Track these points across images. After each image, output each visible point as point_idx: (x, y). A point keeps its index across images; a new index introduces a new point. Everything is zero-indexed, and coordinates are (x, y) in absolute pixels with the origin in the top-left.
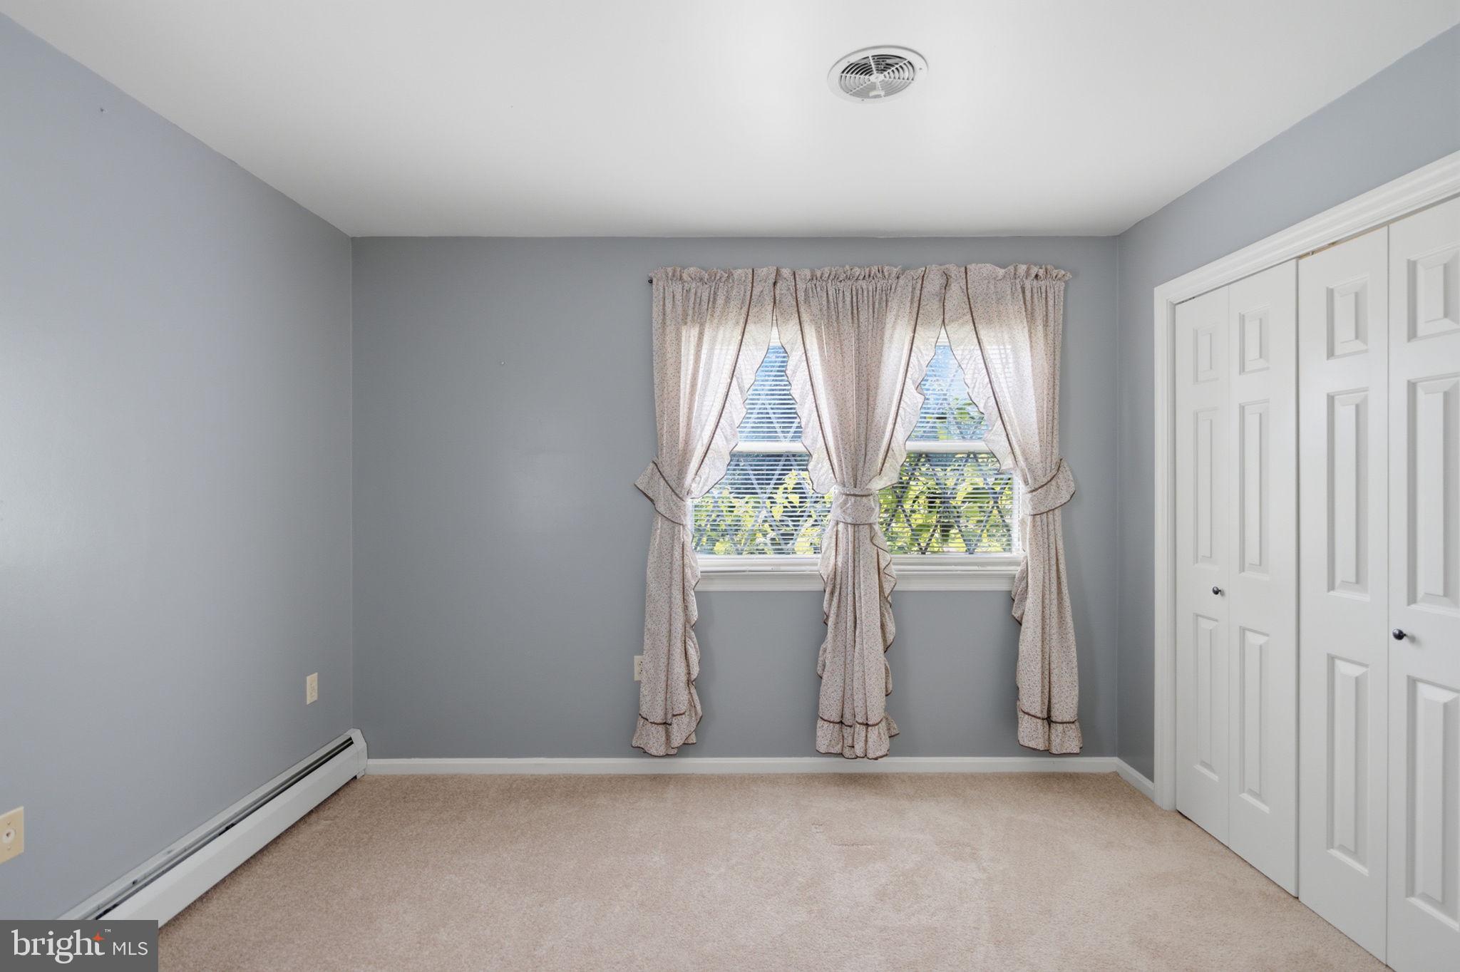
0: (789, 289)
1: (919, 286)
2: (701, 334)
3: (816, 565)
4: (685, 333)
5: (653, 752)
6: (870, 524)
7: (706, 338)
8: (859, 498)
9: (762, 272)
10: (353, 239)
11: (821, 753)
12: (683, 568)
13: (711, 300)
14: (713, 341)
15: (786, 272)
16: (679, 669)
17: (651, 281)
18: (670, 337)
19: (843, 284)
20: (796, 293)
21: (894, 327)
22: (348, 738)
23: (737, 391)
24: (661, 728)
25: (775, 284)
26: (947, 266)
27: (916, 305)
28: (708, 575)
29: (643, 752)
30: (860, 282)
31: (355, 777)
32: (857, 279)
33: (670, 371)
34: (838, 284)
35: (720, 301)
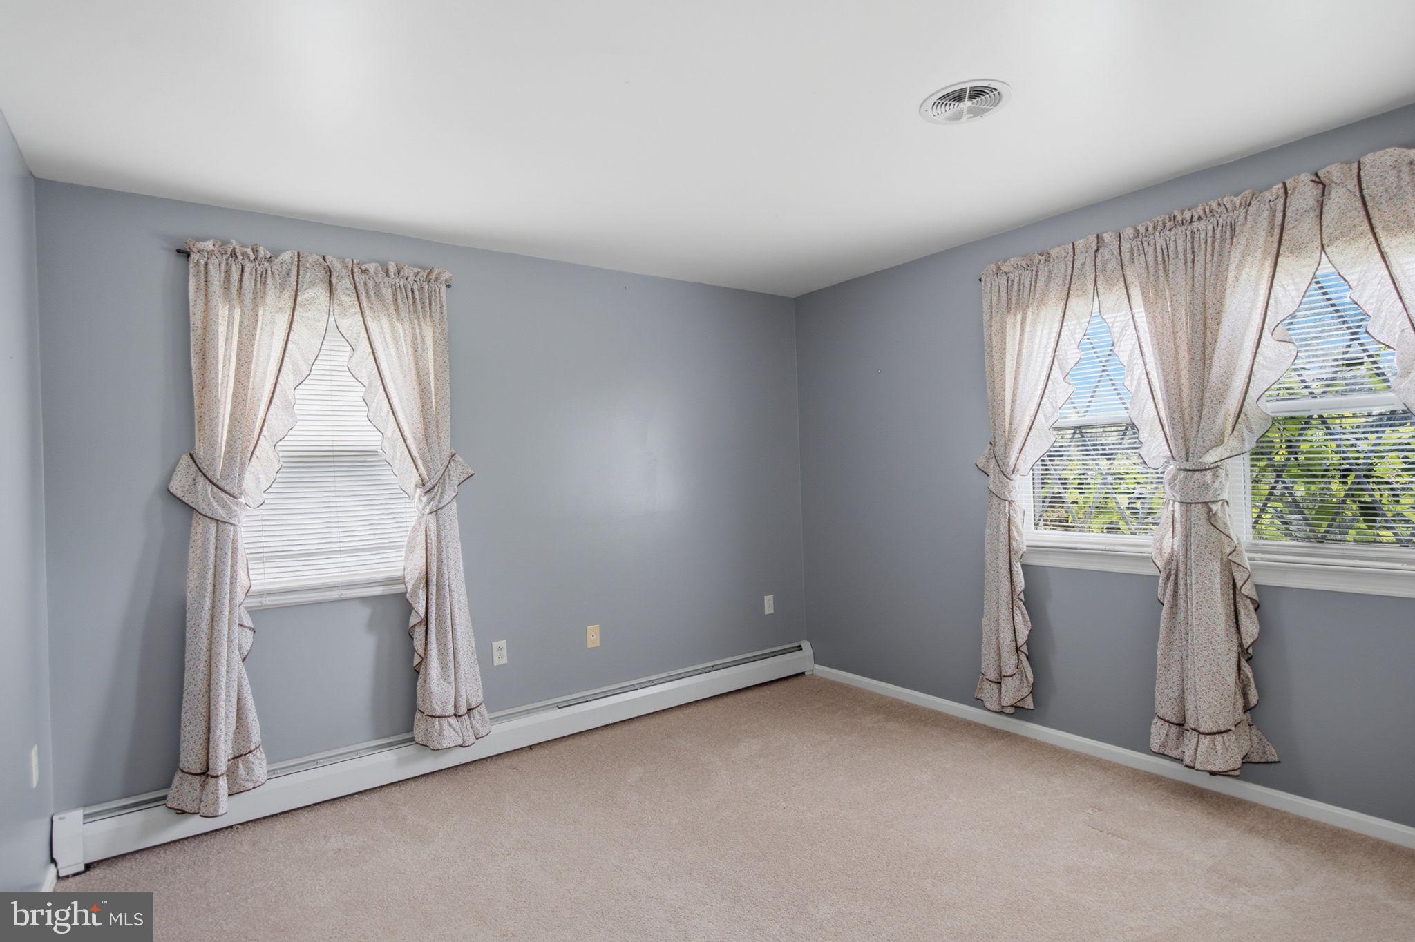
0: (1113, 254)
1: (1280, 207)
2: (1024, 320)
3: (1150, 546)
4: (1009, 320)
5: (988, 705)
6: (1206, 503)
7: (1028, 322)
8: (1190, 473)
9: (1080, 244)
10: (795, 299)
11: (1153, 752)
12: (1009, 540)
13: (1033, 283)
14: (1035, 322)
15: (1107, 237)
16: (1007, 636)
17: (980, 280)
18: (995, 327)
19: (1173, 232)
20: (1120, 255)
21: (1240, 268)
22: (799, 645)
23: (1058, 370)
24: (994, 686)
25: (1097, 251)
26: (1328, 168)
27: (1277, 231)
28: (1035, 549)
29: (979, 703)
30: (1195, 225)
31: (803, 673)
32: (1191, 222)
33: (996, 356)
34: (1168, 233)
35: (1041, 283)
